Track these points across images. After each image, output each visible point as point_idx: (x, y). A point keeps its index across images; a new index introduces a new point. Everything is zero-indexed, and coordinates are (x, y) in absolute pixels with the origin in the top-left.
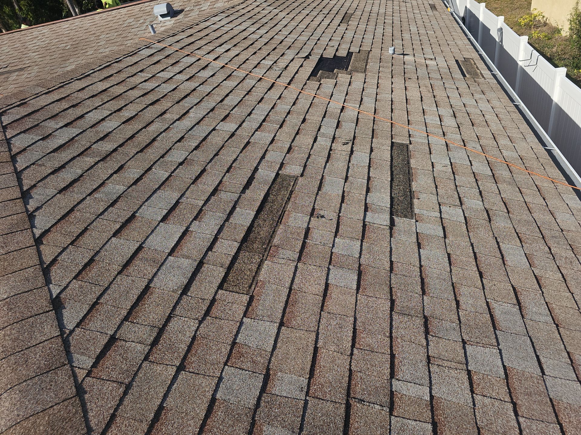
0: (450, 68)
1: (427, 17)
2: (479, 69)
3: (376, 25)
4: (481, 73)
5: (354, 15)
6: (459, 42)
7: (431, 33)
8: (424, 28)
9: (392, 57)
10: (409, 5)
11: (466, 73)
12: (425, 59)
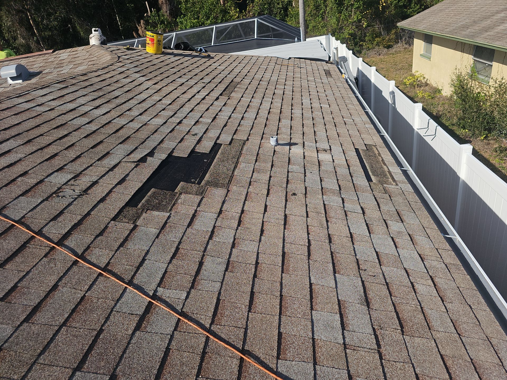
0: (350, 165)
1: (322, 85)
2: (385, 164)
3: (263, 98)
4: (389, 172)
5: (241, 85)
6: (357, 120)
7: (325, 106)
8: (318, 101)
9: (275, 151)
10: (303, 71)
11: (370, 173)
12: (318, 151)
